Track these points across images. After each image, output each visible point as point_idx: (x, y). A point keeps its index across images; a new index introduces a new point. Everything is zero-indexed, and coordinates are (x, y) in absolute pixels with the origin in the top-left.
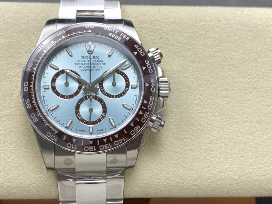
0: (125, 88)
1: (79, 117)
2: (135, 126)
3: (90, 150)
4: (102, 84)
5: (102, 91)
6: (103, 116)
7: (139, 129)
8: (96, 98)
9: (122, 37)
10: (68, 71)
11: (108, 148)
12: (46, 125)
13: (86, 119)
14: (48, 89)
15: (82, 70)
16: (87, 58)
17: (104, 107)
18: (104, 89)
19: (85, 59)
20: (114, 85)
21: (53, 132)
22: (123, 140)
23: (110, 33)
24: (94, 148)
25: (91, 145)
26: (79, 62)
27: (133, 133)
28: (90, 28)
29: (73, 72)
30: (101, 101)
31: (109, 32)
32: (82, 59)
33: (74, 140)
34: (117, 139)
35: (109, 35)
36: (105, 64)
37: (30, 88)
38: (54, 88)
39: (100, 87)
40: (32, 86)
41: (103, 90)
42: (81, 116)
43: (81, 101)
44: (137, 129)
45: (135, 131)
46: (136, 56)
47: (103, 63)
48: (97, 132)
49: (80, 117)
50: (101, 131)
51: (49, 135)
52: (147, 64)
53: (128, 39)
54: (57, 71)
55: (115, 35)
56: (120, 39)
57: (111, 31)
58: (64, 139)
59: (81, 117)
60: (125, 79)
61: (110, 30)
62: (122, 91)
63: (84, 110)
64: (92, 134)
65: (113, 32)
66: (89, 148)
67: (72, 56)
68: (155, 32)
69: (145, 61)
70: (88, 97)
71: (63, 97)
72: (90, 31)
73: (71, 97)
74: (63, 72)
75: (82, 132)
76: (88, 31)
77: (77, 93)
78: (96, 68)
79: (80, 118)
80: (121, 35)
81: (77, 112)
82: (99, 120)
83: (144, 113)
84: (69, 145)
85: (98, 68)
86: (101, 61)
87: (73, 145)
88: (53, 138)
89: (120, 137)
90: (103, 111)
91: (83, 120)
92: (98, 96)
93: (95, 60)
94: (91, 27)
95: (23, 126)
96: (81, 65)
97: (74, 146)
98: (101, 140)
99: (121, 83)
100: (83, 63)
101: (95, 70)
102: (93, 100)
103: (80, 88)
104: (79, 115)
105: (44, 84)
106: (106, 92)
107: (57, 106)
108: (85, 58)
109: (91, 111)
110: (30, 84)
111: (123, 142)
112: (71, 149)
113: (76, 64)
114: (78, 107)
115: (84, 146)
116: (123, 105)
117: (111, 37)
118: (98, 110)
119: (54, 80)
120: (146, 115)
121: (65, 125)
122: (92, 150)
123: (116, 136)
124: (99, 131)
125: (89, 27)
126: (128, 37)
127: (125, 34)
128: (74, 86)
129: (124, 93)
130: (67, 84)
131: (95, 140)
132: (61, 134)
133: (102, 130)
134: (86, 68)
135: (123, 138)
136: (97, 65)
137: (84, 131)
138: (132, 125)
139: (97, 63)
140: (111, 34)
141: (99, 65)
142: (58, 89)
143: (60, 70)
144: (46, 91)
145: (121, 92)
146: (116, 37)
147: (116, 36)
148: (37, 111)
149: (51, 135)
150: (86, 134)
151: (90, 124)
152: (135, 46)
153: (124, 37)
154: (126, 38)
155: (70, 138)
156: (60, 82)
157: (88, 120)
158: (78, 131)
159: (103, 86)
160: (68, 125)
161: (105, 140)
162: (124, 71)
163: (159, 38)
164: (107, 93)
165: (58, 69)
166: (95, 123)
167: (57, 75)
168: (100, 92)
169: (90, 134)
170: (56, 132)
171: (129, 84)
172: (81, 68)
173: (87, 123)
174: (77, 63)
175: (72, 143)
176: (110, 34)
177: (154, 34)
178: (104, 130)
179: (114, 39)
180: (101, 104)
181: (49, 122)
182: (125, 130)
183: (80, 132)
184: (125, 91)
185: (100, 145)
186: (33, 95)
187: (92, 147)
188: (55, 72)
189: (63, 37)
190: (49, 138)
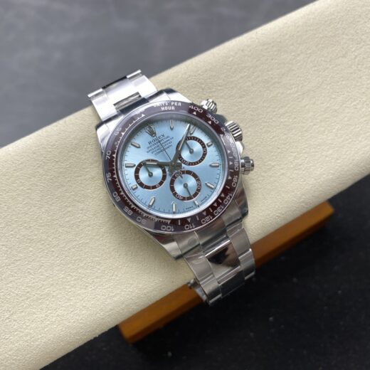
0: (203, 150)
2: (233, 177)
3: (208, 221)
4: (181, 157)
5: (184, 164)
6: (199, 185)
7: (238, 178)
8: (183, 172)
9: (174, 105)
11: (221, 210)
12: (156, 220)
13: (187, 195)
14: (137, 188)
15: (156, 154)
16: (154, 141)
17: (195, 176)
20: (191, 152)
21: (166, 224)
23: (162, 107)
25: (206, 216)
26: (150, 149)
27: (234, 185)
28: (141, 113)
29: (149, 160)
30: (189, 172)
31: (160, 107)
32: (150, 145)
33: (189, 220)
34: (225, 198)
36: (173, 138)
37: (121, 196)
38: (141, 184)
39: (181, 160)
40: (122, 193)
41: (185, 162)
42: (180, 196)
43: (172, 182)
44: (236, 179)
45: (235, 182)
46: (196, 116)
47: (170, 138)
48: (202, 202)
50: (206, 199)
51: (164, 228)
52: (210, 118)
54: (135, 168)
55: (167, 107)
56: (173, 108)
58: (180, 224)
60: (198, 142)
61: (160, 105)
63: (179, 188)
64: (200, 206)
65: (163, 105)
66: (206, 219)
67: (139, 147)
68: (195, 88)
69: (207, 116)
70: (176, 176)
71: (154, 187)
72: (143, 115)
73: (161, 183)
74: (140, 165)
75: (190, 209)
76: (141, 116)
77: (164, 178)
79: (181, 198)
80: (172, 105)
81: (175, 194)
82: (199, 190)
83: (233, 162)
84: (187, 227)
85: (169, 145)
86: (168, 137)
87: (190, 225)
88: (169, 228)
89: (226, 195)
90: (197, 180)
91: (184, 199)
92: (183, 170)
93: (162, 139)
95: (127, 232)
96: (153, 151)
97: (192, 225)
98: (212, 206)
99: (197, 147)
100: (153, 147)
101: (168, 147)
102: (183, 175)
103: (164, 171)
104: (178, 196)
105: (131, 186)
106: (189, 163)
107: (154, 198)
108: (152, 142)
109: (186, 186)
110: (119, 192)
111: (231, 197)
112: (190, 229)
113: (148, 152)
114: (172, 189)
115: (200, 221)
116: (211, 166)
117: (165, 111)
118: (191, 182)
119: (137, 177)
120: (236, 163)
121: (171, 211)
123: (223, 195)
124: (203, 200)
125: (139, 112)
126: (179, 103)
127: (174, 101)
128: (158, 173)
129: (205, 155)
130: (151, 175)
131: (207, 210)
132: (174, 221)
133: (206, 197)
134: (159, 151)
135: (229, 194)
136: (167, 143)
137: (190, 207)
138: (230, 178)
139: (165, 141)
141: (169, 142)
142: (145, 183)
143: (137, 165)
144: (136, 190)
145: (202, 155)
146: (170, 109)
147: (169, 107)
149: (166, 228)
150: (194, 209)
151: (192, 199)
152: (190, 107)
153: (176, 105)
155: (184, 220)
156: (143, 176)
158: (185, 210)
159: (183, 158)
160: (174, 210)
161: (215, 205)
162: (193, 135)
163: (201, 90)
165: (135, 165)
166: (195, 195)
167: (137, 171)
168: (183, 165)
169: (198, 207)
170: (169, 222)
171: (204, 144)
172: (154, 153)
173: (190, 198)
174: (148, 150)
175: (188, 223)
176: (163, 109)
177: (195, 89)
178: (208, 197)
179: (168, 111)
180: (191, 175)
181: (157, 217)
182: (227, 187)
183: (188, 210)
184: (205, 152)
185: (213, 211)
186: (129, 201)
187: (208, 217)
188: (134, 169)
189: (123, 134)
190: (166, 231)
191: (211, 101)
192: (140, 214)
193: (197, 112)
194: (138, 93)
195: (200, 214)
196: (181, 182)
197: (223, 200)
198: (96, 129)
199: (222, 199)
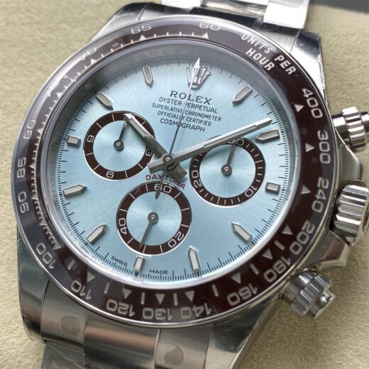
0: (250, 188)
1: (123, 227)
2: (244, 283)
3: (120, 312)
4: (198, 164)
5: (192, 180)
6: (176, 239)
7: (253, 296)
8: (174, 193)
9: (278, 63)
10: (129, 116)
11: (163, 318)
12: (42, 224)
13: (138, 235)
14: (77, 146)
15: (163, 121)
16: (183, 96)
17: (187, 218)
18: (199, 178)
19: (178, 99)
20: (227, 172)
21: (50, 244)
22: (205, 312)
23: (251, 49)
24: (128, 310)
25: (124, 301)
26: (162, 103)
27: (234, 299)
28: (208, 31)
29: (141, 120)
30: (183, 202)
31: (249, 46)
32: (171, 98)
33: (90, 278)
34: (190, 304)
35: (247, 53)
36: (219, 120)
38: (88, 147)
39: (191, 169)
40: (40, 131)
41: (195, 179)
42: (126, 226)
43: (140, 191)
44: (248, 294)
45: (241, 297)
46: (296, 113)
47: (215, 115)
48: (152, 274)
49: (125, 228)
50: (162, 275)
51: (41, 248)
52: (320, 141)
53: (291, 70)
54: (108, 112)
55: (261, 55)
56: (271, 66)
57: (255, 45)
58: (69, 269)
59: (127, 229)
60: (257, 165)
61: (254, 43)
62: (241, 192)
63: (138, 212)
64: (139, 275)
65: (260, 48)
66: (119, 306)
67: (150, 86)
69: (319, 132)
70: (155, 187)
71: (102, 171)
72: (206, 36)
73: (119, 176)
74: (120, 116)
75: (118, 264)
76: (202, 34)
77: (134, 171)
78: (196, 124)
79: (124, 231)
80: (276, 60)
81: (121, 215)
82: (166, 247)
83: (276, 258)
84: (76, 286)
85: (202, 125)
86: (212, 110)
87: (84, 287)
88: (47, 258)
90: (181, 228)
91: (127, 237)
92: (178, 187)
93: (200, 104)
94: (211, 28)
96: (165, 111)
97: (86, 291)
98: (151, 293)
100: (170, 105)
101: (193, 127)
103: (145, 161)
104: (122, 222)
105: (71, 134)
106: (200, 185)
107: (82, 188)
108: (178, 96)
109: (153, 219)
111: (204, 315)
112: (77, 294)
113: (154, 105)
114: (127, 202)
115: (107, 298)
117: (250, 60)
118: (170, 222)
119: (94, 130)
120: (279, 264)
121: (85, 236)
122: (125, 313)
123: (189, 296)
124: (157, 272)
125: (208, 27)
126: (293, 67)
127: (286, 59)
128: (135, 152)
129: (243, 198)
130: (119, 146)
131: (136, 291)
133: (166, 272)
134: (174, 119)
135: (206, 305)
136: (201, 118)
137: (121, 262)
138: (237, 279)
139: (201, 112)
140: (252, 51)
141: (206, 119)
142: (97, 151)
143: (114, 111)
144: (72, 150)
145: (238, 194)
146: (263, 62)
147: (265, 58)
148: (34, 188)
149: (45, 252)
150: (126, 271)
151: (141, 251)
152: (304, 90)
153: (282, 65)
154: (286, 68)
155: (83, 270)
156: (107, 136)
157: (139, 240)
158: (109, 258)
159: (198, 169)
160: (91, 239)
161: (160, 298)
162: (260, 147)
164: (203, 187)
165: (112, 109)
166: (154, 250)
167: (104, 121)
168: (188, 183)
169: (134, 274)
170: (58, 247)
171: (261, 178)
172: (162, 116)
173: (135, 245)
174: (158, 103)
175: (84, 282)
176: (250, 52)
178: (170, 274)
179: (255, 63)
180: (181, 209)
182: (214, 287)
183: (114, 262)
184: (249, 193)
185: (147, 305)
186: (36, 152)
187: (126, 306)
190: (40, 257)
192: (30, 190)
193: (307, 109)
195: (117, 286)
197: (182, 303)
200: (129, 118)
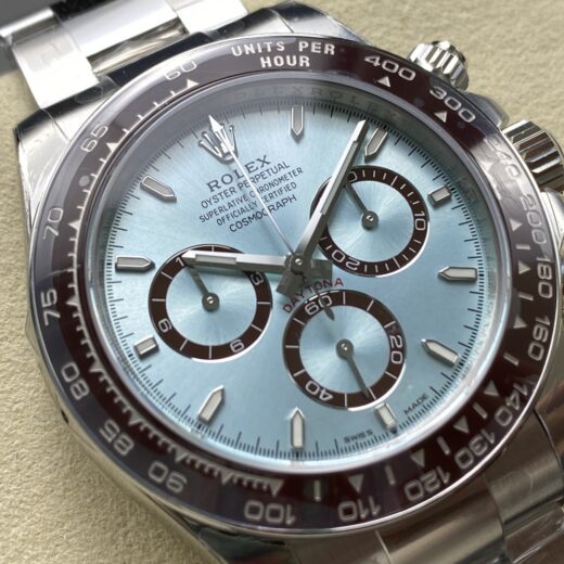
0: (415, 218)
1: (319, 393)
2: (531, 323)
3: (431, 490)
4: (330, 241)
5: (342, 266)
6: (396, 349)
7: (550, 328)
8: (337, 299)
10: (191, 254)
11: (485, 449)
12: (225, 480)
13: (347, 387)
14: (156, 350)
15: (234, 228)
16: (227, 179)
17: (381, 313)
18: (347, 257)
19: (224, 187)
20: (371, 223)
21: (263, 495)
22: (521, 396)
23: (262, 59)
24: (439, 477)
25: (426, 470)
26: (210, 208)
27: (536, 351)
28: (185, 76)
29: (207, 249)
31: (255, 57)
32: (214, 193)
33: (357, 483)
34: (500, 402)
35: (264, 66)
36: (300, 171)
37: (93, 379)
38: (173, 339)
39: (327, 254)
40: (97, 368)
41: (344, 262)
42: (322, 388)
43: (293, 334)
44: (544, 332)
45: (540, 342)
46: (394, 89)
47: (290, 170)
48: (411, 414)
49: (323, 392)
50: (423, 405)
51: (254, 511)
52: (443, 100)
53: (330, 49)
54: (152, 275)
55: (281, 59)
56: (305, 61)
57: (260, 51)
58: (318, 498)
59: (328, 391)
60: (396, 187)
61: (257, 51)
62: (412, 231)
64: (399, 429)
65: (269, 50)
66: (423, 484)
67: (172, 200)
68: (374, 14)
69: (432, 92)
70: (308, 311)
71: (222, 351)
72: (191, 84)
73: (249, 337)
74: (172, 267)
75: (360, 441)
76: (185, 85)
77: (261, 317)
78: (279, 199)
79: (325, 396)
80: (301, 50)
81: (303, 380)
82: (395, 368)
83: (533, 265)
84: (348, 512)
85: (286, 194)
86: (280, 167)
87: (360, 503)
88: (275, 514)
89: (505, 391)
90: (388, 331)
91: (337, 401)
92: (336, 289)
93: (258, 172)
94: (184, 71)
95: (113, 541)
96: (223, 214)
97: (366, 505)
98: (447, 430)
100: (223, 203)
101: (279, 205)
102: (335, 310)
103: (263, 293)
104: (313, 388)
105: (132, 342)
106: (358, 264)
107: (220, 394)
108: (220, 184)
109: (345, 352)
110: (85, 364)
111: (524, 400)
112: (359, 520)
113: (203, 219)
114: (293, 361)
115: (400, 488)
116: (444, 278)
117: (274, 69)
119: (158, 311)
120: (542, 268)
121: (287, 447)
122: (437, 486)
123: (492, 391)
124: (414, 406)
125: (179, 73)
126: (327, 46)
127: (310, 40)
128: (237, 295)
129: (419, 235)
130: (211, 305)
131: (428, 445)
132: (295, 486)
133: (424, 398)
134: (245, 215)
135: (516, 386)
136: (276, 188)
137: (362, 435)
138: (519, 324)
139: (270, 179)
140: (265, 60)
141: (284, 184)
142: (190, 334)
143: (158, 267)
144: (152, 360)
145: (410, 237)
146: (292, 62)
147: (288, 58)
148: (165, 445)
149: (264, 511)
150: (376, 441)
151: (371, 400)
152: (367, 60)
153: (313, 50)
154: (323, 49)
155: (337, 484)
156: (182, 306)
157: (355, 389)
158: (342, 444)
159: (335, 247)
160: (298, 442)
161: (462, 427)
162: (378, 163)
163: (396, 23)
164: (363, 263)
165: (152, 266)
166: (383, 386)
167: (159, 289)
168: (337, 271)
169: (390, 434)
170: (276, 487)
171: (417, 196)
172: (228, 223)
173: (361, 398)
174: (204, 212)
175: (353, 496)
176: (265, 62)
177: (376, 20)
178: (432, 395)
179: (286, 68)
180: (365, 309)
181: (230, 464)
182: (508, 357)
183: (352, 443)
184: (420, 224)
185: (454, 450)
186: (120, 397)
187: (430, 477)
188: (147, 281)
189: (113, 147)
190: (263, 523)
191: (445, 45)
192: (162, 453)
193: (394, 78)
194: (176, 23)
195: (401, 461)
196: (328, 337)
197: (491, 412)
198: (18, 141)
199: (491, 405)
200: (193, 257)
